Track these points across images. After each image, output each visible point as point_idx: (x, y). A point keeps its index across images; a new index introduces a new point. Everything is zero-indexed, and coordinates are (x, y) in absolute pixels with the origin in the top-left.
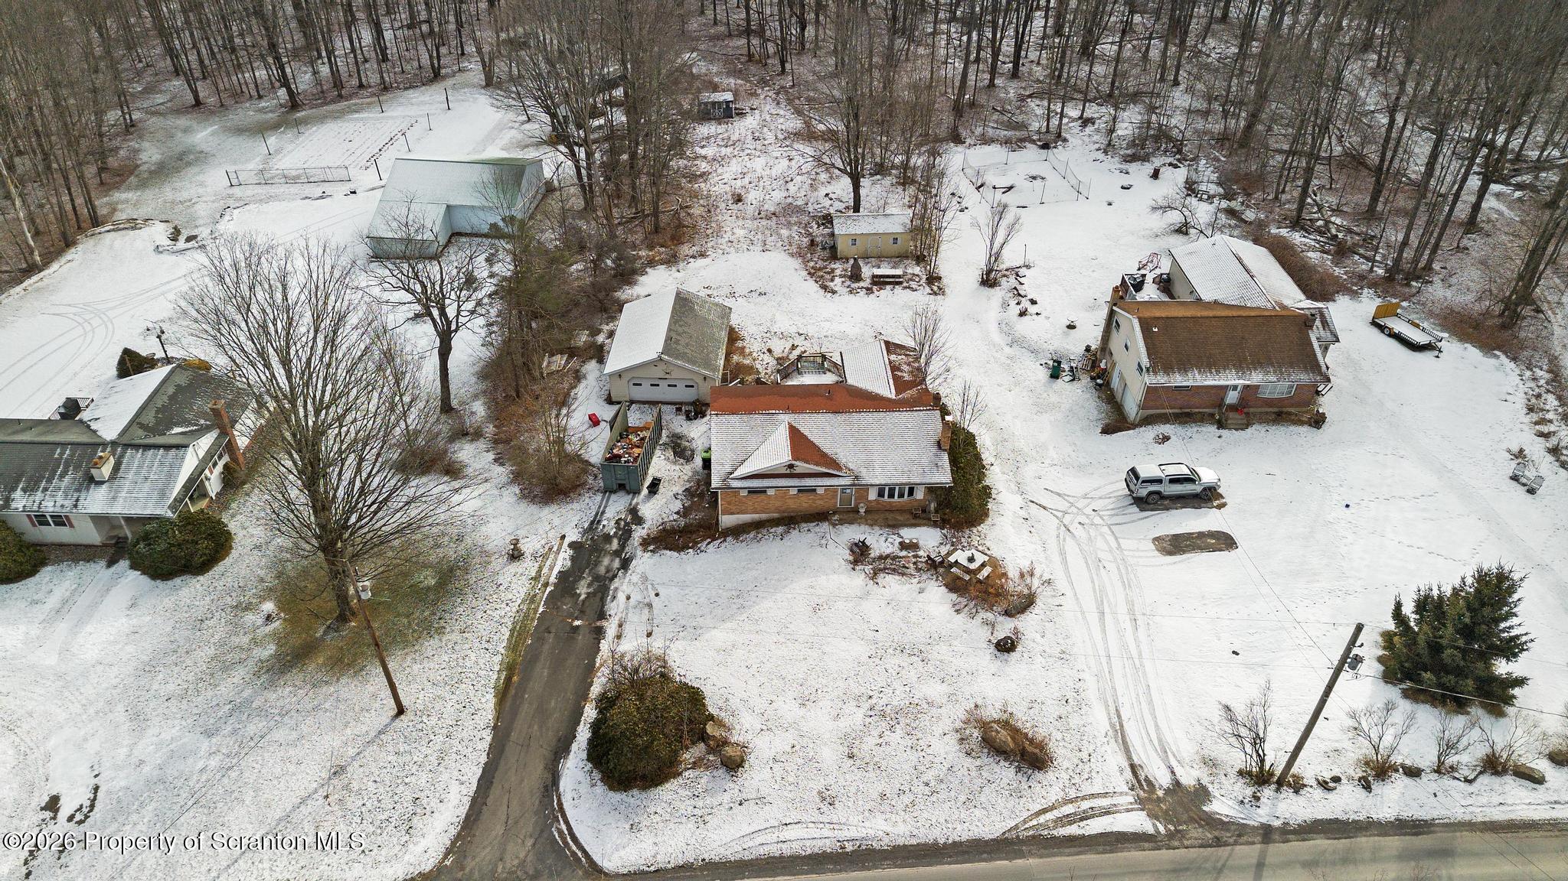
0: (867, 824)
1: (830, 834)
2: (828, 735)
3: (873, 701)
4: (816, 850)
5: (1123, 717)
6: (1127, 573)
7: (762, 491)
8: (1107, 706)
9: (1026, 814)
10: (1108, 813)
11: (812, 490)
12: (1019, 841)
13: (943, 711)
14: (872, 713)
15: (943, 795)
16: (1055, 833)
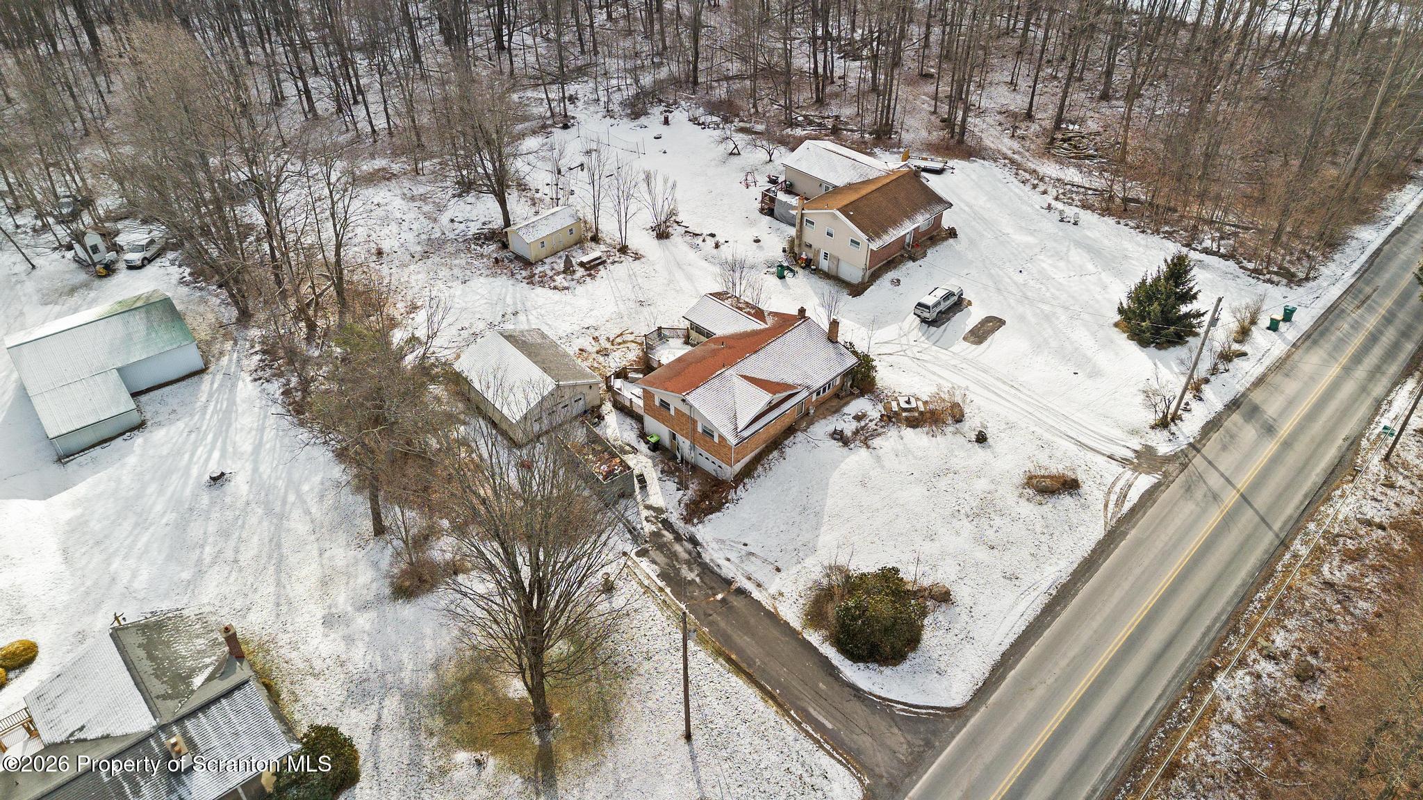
0: (1045, 574)
1: (1036, 593)
2: (967, 546)
3: (963, 511)
4: (1042, 606)
5: (1075, 437)
6: (977, 365)
8: (1061, 437)
9: (1102, 513)
10: (1130, 486)
11: (786, 412)
12: (1115, 528)
13: (1000, 492)
14: (971, 518)
15: (1057, 533)
16: (1123, 512)
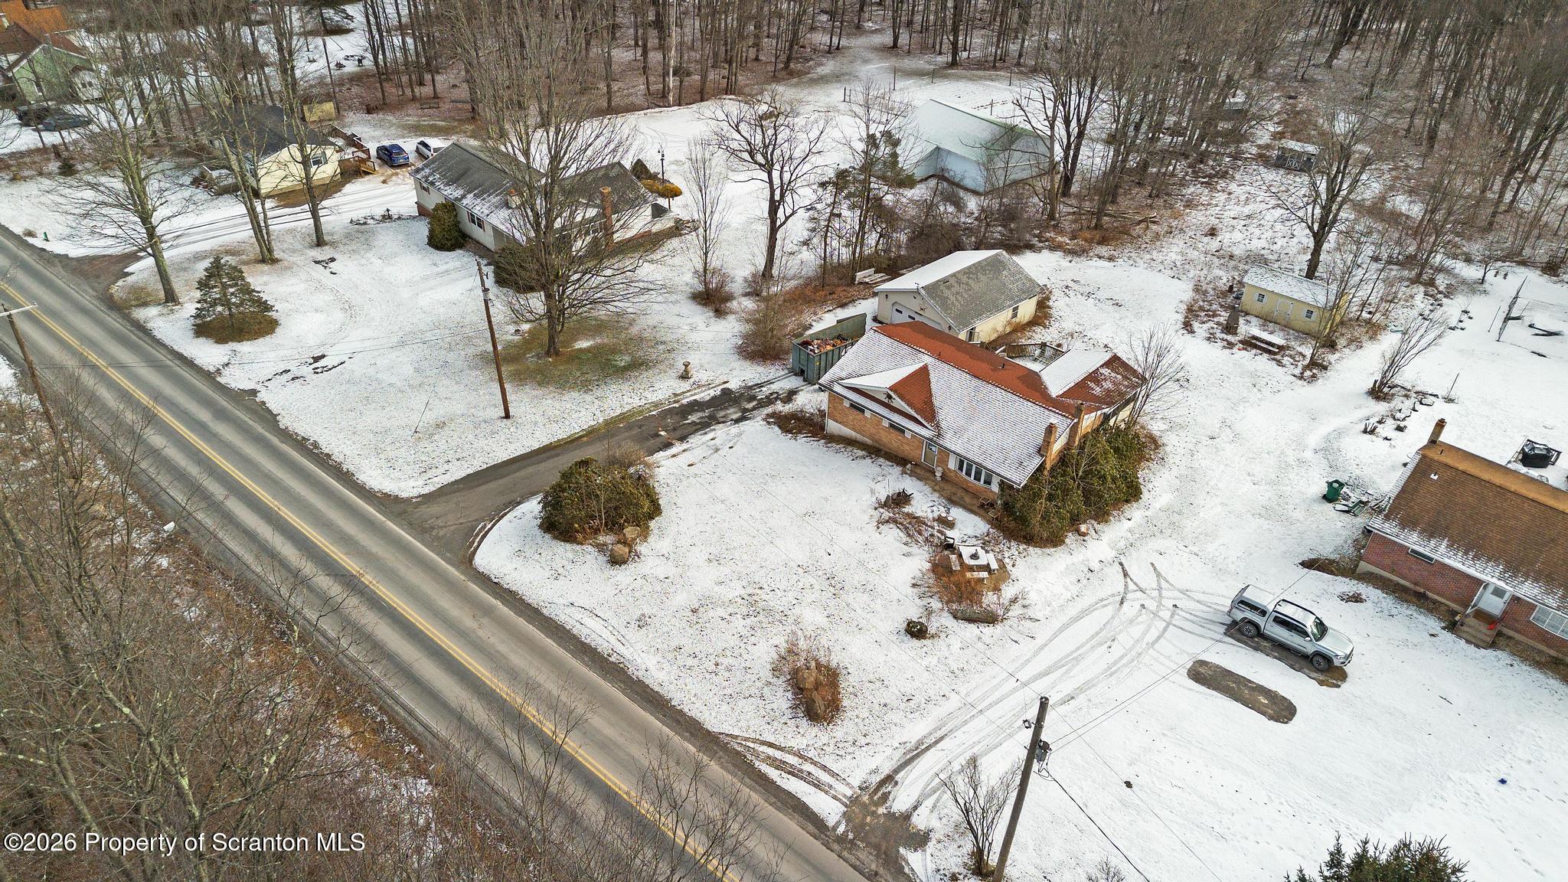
1: (614, 642)
2: (698, 589)
3: (759, 592)
4: (593, 644)
5: (940, 746)
6: (1125, 665)
7: (860, 409)
8: (935, 730)
9: (753, 736)
10: (817, 786)
11: (901, 430)
12: (725, 747)
14: (747, 598)
15: (717, 679)
16: (757, 763)
